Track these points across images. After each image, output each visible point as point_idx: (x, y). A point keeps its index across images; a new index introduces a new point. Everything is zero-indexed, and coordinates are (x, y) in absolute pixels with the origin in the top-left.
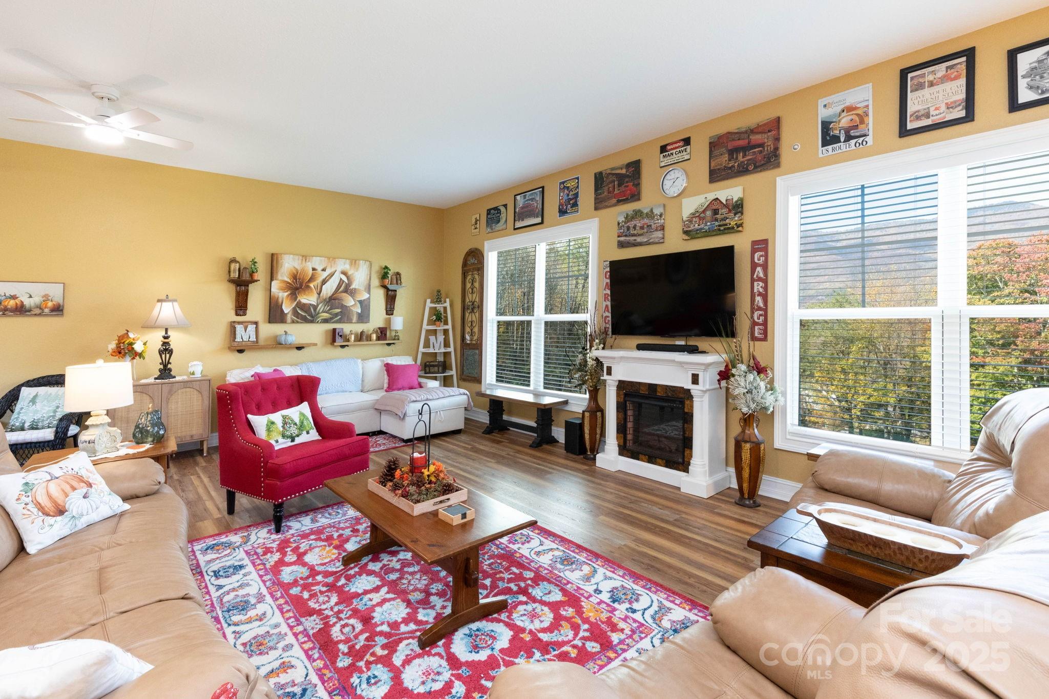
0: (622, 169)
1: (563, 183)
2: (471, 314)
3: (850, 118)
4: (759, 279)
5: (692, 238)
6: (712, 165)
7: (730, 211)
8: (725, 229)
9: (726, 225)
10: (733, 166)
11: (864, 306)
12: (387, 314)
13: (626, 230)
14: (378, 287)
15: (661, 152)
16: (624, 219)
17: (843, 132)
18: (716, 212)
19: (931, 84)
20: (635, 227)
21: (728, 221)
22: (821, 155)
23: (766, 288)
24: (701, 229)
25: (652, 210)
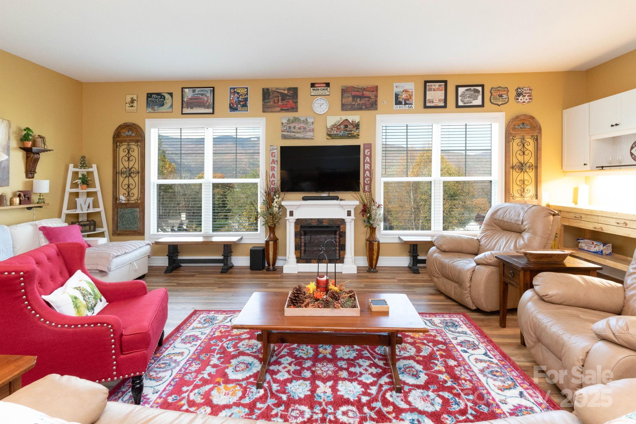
0: (284, 90)
1: (234, 89)
2: (127, 179)
3: (406, 95)
4: (368, 163)
5: (332, 139)
6: (343, 101)
7: (354, 127)
8: (351, 136)
9: (352, 134)
10: (354, 105)
11: (407, 177)
12: (27, 177)
13: (288, 129)
14: (16, 148)
15: (311, 87)
16: (286, 122)
17: (403, 100)
18: (346, 126)
19: (434, 90)
20: (294, 128)
21: (353, 132)
22: (394, 109)
23: (370, 167)
24: (338, 134)
25: (306, 119)
